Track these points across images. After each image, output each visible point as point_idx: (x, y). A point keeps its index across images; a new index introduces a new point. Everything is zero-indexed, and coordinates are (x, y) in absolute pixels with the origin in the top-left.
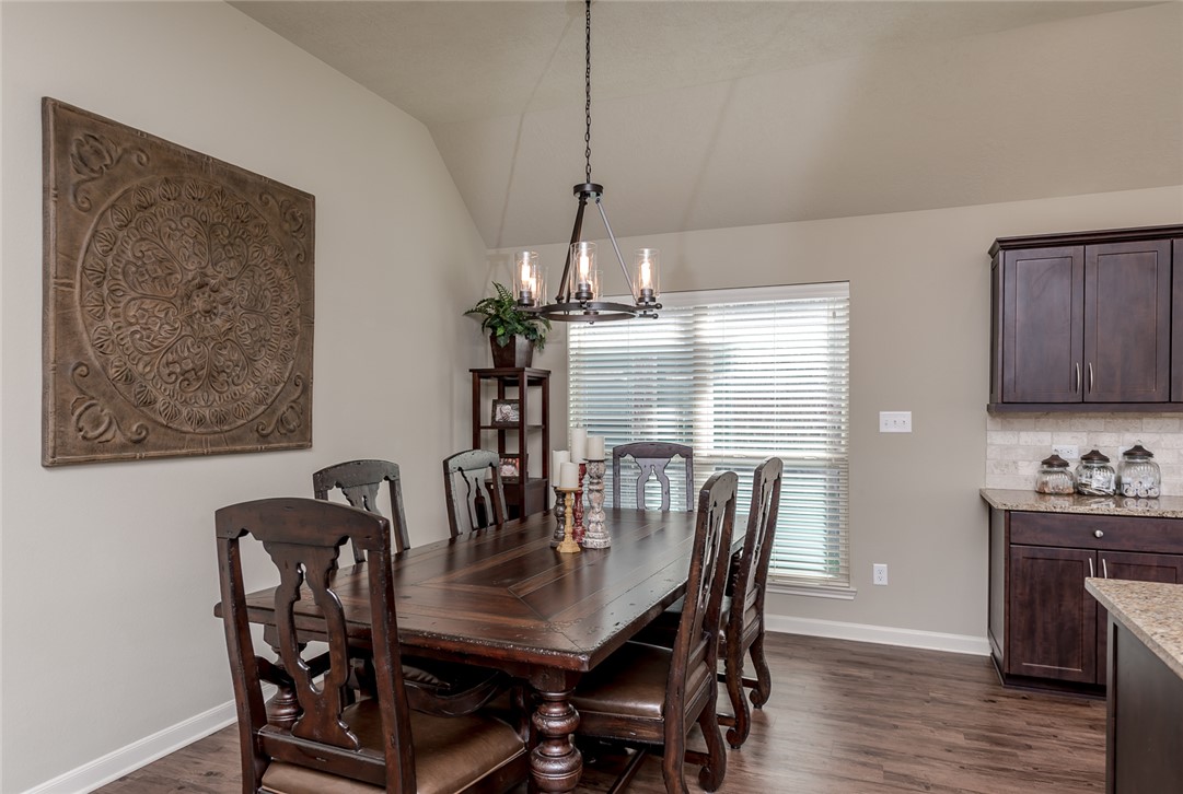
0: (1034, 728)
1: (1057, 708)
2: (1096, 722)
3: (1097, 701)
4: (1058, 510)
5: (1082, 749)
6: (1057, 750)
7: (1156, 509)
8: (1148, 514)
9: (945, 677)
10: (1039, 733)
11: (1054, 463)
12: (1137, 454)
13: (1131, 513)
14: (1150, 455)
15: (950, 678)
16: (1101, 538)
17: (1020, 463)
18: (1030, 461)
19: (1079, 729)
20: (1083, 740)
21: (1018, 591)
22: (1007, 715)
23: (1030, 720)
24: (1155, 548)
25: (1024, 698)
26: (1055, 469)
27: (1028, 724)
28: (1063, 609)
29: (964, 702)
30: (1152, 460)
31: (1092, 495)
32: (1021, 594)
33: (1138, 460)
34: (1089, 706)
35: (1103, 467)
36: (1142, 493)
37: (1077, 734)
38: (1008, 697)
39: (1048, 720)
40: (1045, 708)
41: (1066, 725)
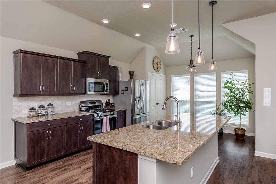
0: (41, 178)
1: (41, 170)
2: (52, 169)
3: (48, 164)
4: (40, 121)
5: (54, 177)
6: (49, 181)
7: (57, 117)
8: (59, 118)
9: (7, 177)
10: (43, 179)
11: (33, 109)
12: (50, 105)
13: (56, 119)
14: (53, 105)
15: (8, 176)
16: (50, 126)
17: (23, 110)
18: (25, 109)
19: (49, 173)
20: (52, 175)
21: (31, 144)
22: (32, 178)
23: (38, 177)
24: (60, 125)
25: (32, 172)
26: (32, 111)
27: (38, 178)
28: (41, 145)
29: (19, 181)
30: (53, 106)
31: (41, 116)
32: (31, 145)
33: (50, 107)
34: (47, 166)
35: (43, 109)
36: (52, 114)
37: (50, 174)
38: (28, 174)
39: (42, 174)
40: (39, 172)
41: (46, 174)
